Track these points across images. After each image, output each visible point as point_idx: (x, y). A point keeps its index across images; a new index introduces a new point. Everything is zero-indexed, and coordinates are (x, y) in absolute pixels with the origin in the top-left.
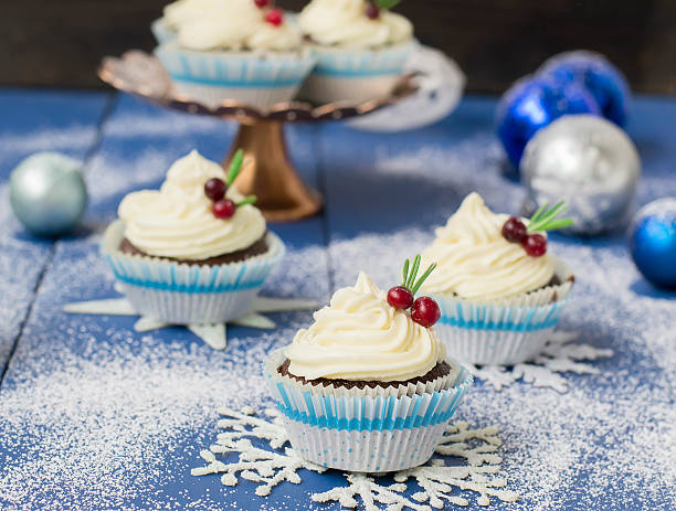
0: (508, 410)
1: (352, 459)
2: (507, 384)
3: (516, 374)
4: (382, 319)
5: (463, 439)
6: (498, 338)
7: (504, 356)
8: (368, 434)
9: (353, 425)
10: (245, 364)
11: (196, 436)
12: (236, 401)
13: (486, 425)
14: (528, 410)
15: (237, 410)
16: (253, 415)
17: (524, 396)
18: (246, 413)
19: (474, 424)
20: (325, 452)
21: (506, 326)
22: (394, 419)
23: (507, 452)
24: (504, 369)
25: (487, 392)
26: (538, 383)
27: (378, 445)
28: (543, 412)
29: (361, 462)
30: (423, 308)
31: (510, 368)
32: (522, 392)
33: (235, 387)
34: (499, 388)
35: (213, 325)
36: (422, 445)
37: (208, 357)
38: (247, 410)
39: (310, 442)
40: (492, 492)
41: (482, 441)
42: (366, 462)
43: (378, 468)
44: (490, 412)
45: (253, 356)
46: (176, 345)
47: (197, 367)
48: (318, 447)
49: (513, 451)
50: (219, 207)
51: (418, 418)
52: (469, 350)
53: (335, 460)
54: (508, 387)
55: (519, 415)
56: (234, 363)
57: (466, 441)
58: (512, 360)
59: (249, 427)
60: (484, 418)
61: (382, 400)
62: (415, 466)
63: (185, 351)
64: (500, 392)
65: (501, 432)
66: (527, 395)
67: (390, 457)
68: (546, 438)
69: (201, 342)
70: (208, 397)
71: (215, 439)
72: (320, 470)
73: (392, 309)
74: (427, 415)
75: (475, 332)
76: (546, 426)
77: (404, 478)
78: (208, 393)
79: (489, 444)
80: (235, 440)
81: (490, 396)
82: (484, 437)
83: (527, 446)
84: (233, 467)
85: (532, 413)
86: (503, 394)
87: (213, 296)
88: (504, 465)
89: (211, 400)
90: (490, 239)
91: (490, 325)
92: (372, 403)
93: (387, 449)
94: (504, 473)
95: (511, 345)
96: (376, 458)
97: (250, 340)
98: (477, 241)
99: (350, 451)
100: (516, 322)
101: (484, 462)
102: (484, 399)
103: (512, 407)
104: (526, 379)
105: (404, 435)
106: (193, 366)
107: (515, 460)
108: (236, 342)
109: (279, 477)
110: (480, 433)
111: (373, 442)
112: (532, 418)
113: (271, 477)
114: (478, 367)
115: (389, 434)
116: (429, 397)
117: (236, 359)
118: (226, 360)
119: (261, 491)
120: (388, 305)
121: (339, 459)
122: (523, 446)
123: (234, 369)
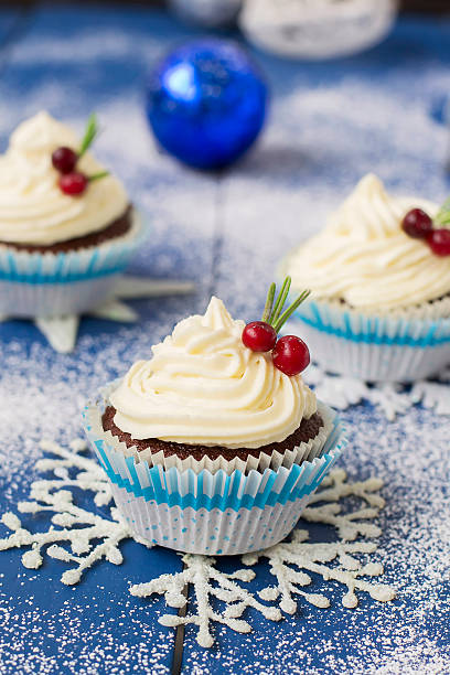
0: (399, 451)
1: (187, 539)
2: (401, 410)
3: (415, 396)
4: (234, 364)
5: (336, 497)
6: (393, 353)
7: (401, 373)
8: (207, 514)
9: (188, 501)
10: (91, 374)
11: (7, 486)
12: (68, 431)
13: (369, 476)
14: (423, 451)
15: (67, 446)
16: (85, 453)
17: (420, 428)
18: (76, 449)
19: (354, 472)
20: (155, 527)
21: (403, 340)
22: (239, 497)
23: (390, 518)
24: (400, 387)
25: (377, 421)
26: (440, 410)
27: (219, 526)
28: (442, 454)
29: (198, 544)
30: (287, 352)
31: (407, 387)
32: (420, 422)
33: (71, 410)
34: (390, 415)
35: (64, 318)
36: (278, 524)
37: (50, 362)
38: (78, 444)
39: (136, 513)
40: (363, 585)
41: (360, 499)
42: (204, 544)
43: (219, 551)
44: (377, 452)
45: (104, 362)
46: (15, 346)
47: (33, 380)
48: (145, 522)
49: (398, 516)
50: (68, 181)
51: (273, 494)
52: (360, 364)
53: (166, 538)
54: (403, 415)
55: (411, 459)
56: (78, 372)
57: (341, 500)
58: (412, 376)
59: (74, 472)
60: (368, 463)
61: (225, 476)
62: (267, 547)
63: (25, 356)
64: (393, 422)
65: (386, 485)
66: (426, 426)
67: (235, 539)
68: (442, 495)
69: (44, 342)
70: (34, 424)
71: (29, 489)
72: (149, 545)
73: (247, 352)
74: (285, 490)
75: (365, 346)
76: (444, 477)
77: (253, 561)
78: (37, 420)
79: (368, 505)
80: (52, 492)
81: (380, 427)
82: (363, 495)
83: (416, 509)
84: (41, 538)
85: (427, 457)
86: (397, 426)
87: (61, 288)
88: (383, 540)
89: (38, 430)
90: (388, 233)
91: (384, 340)
92: (211, 479)
93: (231, 529)
94: (382, 552)
95: (409, 362)
96: (217, 540)
97: (105, 338)
98: (372, 235)
99: (184, 530)
100: (416, 336)
101: (359, 534)
102: (372, 433)
103: (404, 445)
104: (428, 403)
105: (253, 514)
106: (27, 378)
107: (399, 531)
108: (87, 342)
109: (95, 555)
110: (358, 488)
111: (213, 522)
112: (426, 463)
113: (84, 555)
114: (370, 385)
115: (234, 515)
116: (287, 472)
117: (82, 367)
118: (70, 368)
119: (70, 577)
120: (243, 345)
121: (171, 538)
122: (411, 508)
123: (77, 380)
